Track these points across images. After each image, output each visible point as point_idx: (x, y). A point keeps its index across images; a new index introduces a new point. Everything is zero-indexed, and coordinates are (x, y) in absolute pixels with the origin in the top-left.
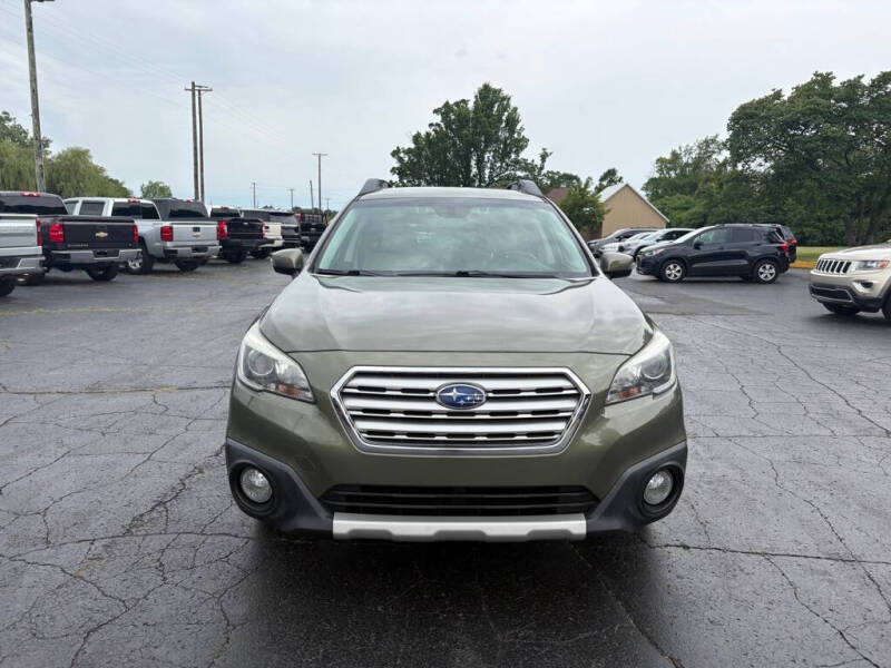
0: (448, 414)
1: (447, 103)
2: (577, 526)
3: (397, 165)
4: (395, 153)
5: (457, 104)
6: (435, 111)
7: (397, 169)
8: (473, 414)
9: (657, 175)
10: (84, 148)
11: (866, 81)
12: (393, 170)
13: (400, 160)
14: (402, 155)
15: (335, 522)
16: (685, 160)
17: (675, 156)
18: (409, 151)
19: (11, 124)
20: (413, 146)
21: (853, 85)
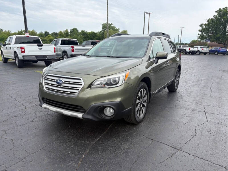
0: (57, 85)
1: (220, 9)
2: (80, 115)
3: (201, 29)
4: (201, 26)
5: (224, 9)
6: (216, 12)
7: (201, 30)
8: (61, 86)
10: (126, 30)
12: (199, 31)
13: (202, 27)
14: (203, 26)
15: (43, 105)
18: (205, 25)
19: (113, 26)
20: (207, 23)
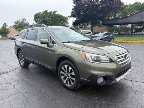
9: (15, 25)
11: (52, 12)
16: (20, 22)
17: (18, 21)
21: (51, 12)
